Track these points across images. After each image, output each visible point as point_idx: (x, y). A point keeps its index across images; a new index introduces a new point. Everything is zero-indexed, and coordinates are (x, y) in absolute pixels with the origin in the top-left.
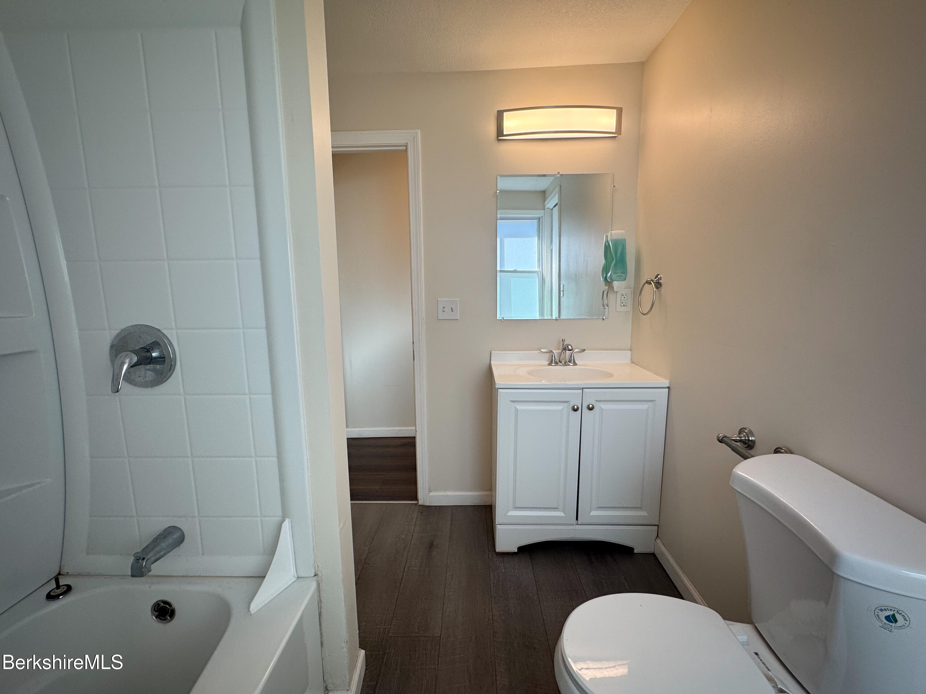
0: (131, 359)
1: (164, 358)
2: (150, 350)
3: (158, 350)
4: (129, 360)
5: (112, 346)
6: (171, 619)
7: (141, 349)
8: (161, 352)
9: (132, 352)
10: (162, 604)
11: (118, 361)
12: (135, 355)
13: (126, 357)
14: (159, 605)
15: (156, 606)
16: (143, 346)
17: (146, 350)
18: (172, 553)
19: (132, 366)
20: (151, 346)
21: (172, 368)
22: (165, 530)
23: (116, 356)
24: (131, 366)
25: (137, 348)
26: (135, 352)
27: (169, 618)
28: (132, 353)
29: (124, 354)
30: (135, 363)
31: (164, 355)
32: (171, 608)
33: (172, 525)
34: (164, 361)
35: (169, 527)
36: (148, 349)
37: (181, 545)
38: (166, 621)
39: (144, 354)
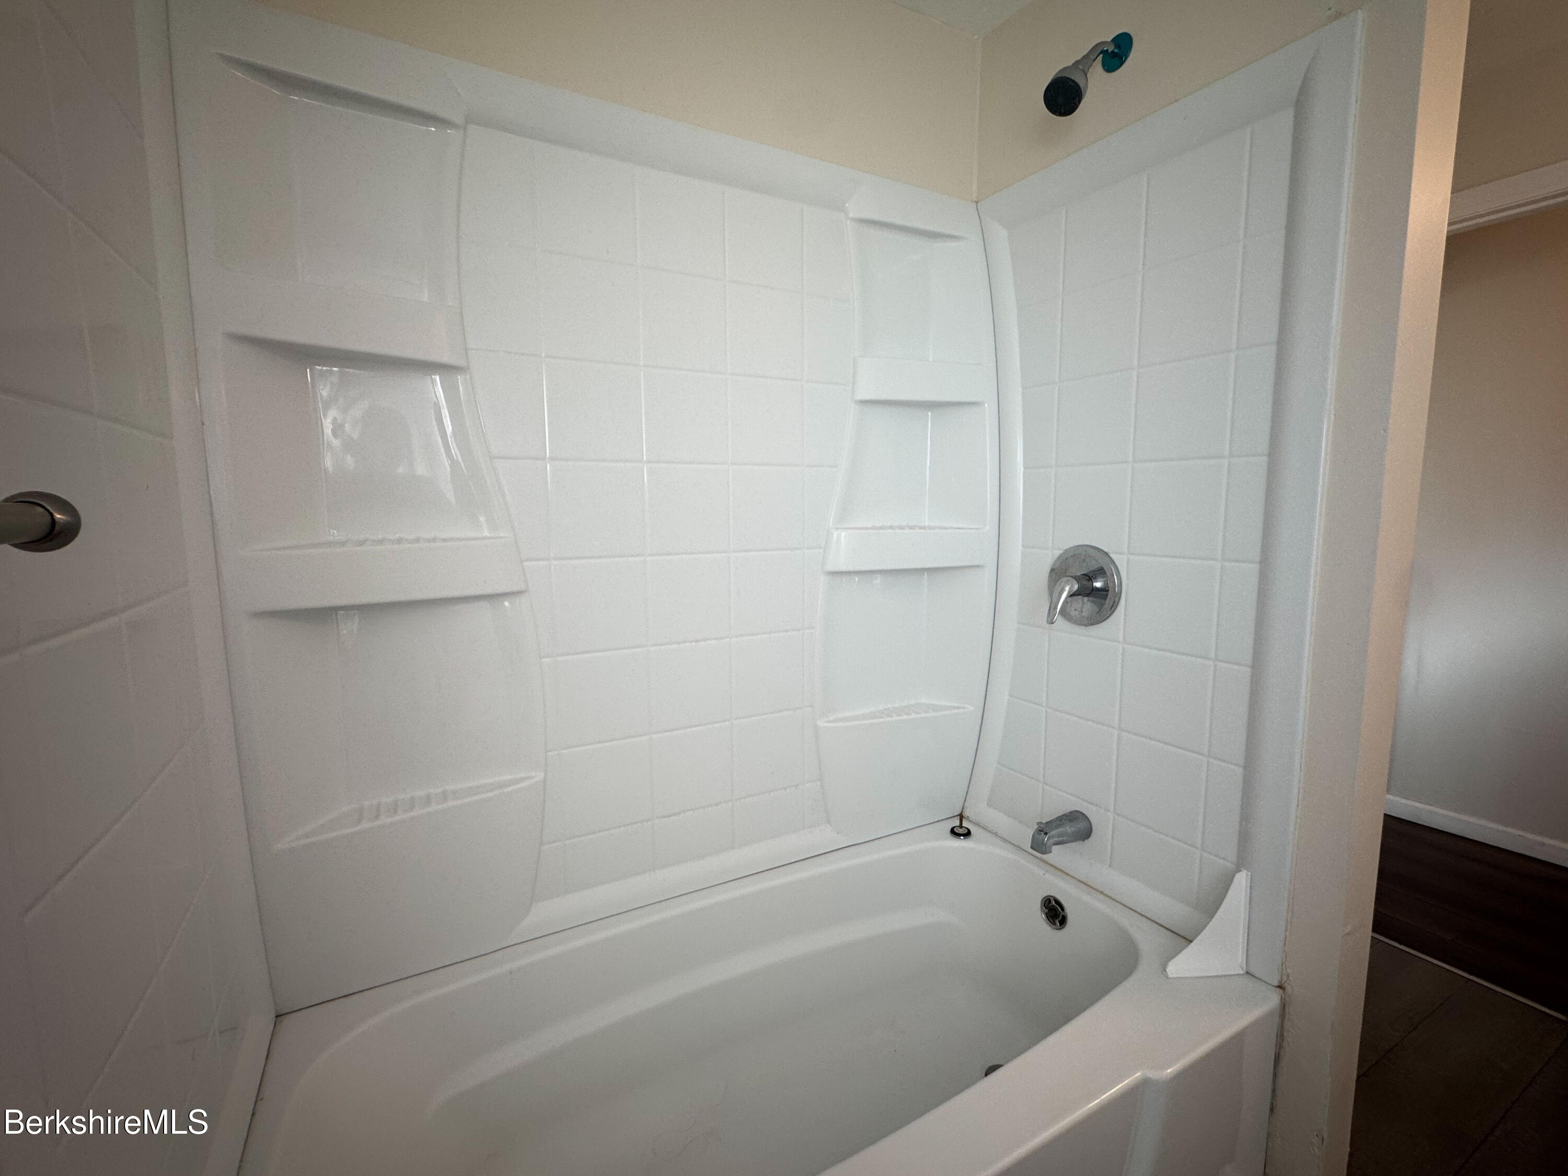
0: (1072, 587)
1: (1108, 591)
2: (1092, 578)
3: (1102, 579)
4: (1070, 588)
5: (1052, 570)
6: (1061, 927)
7: (1085, 576)
8: (1106, 583)
9: (1075, 578)
10: (1054, 903)
11: (1058, 588)
12: (1076, 582)
13: (1067, 582)
14: (1050, 901)
15: (1047, 902)
16: (1085, 572)
17: (1088, 578)
18: (1073, 844)
19: (1072, 595)
20: (1094, 573)
21: (1114, 607)
22: (1071, 812)
23: (1056, 581)
24: (1071, 593)
25: (1079, 574)
26: (1077, 579)
27: (1058, 925)
28: (1073, 579)
29: (1065, 579)
30: (1075, 592)
31: (1108, 587)
32: (1062, 913)
33: (1081, 811)
34: (1107, 595)
35: (1076, 811)
36: (1090, 577)
37: (1086, 841)
38: (1053, 926)
39: (1085, 582)
